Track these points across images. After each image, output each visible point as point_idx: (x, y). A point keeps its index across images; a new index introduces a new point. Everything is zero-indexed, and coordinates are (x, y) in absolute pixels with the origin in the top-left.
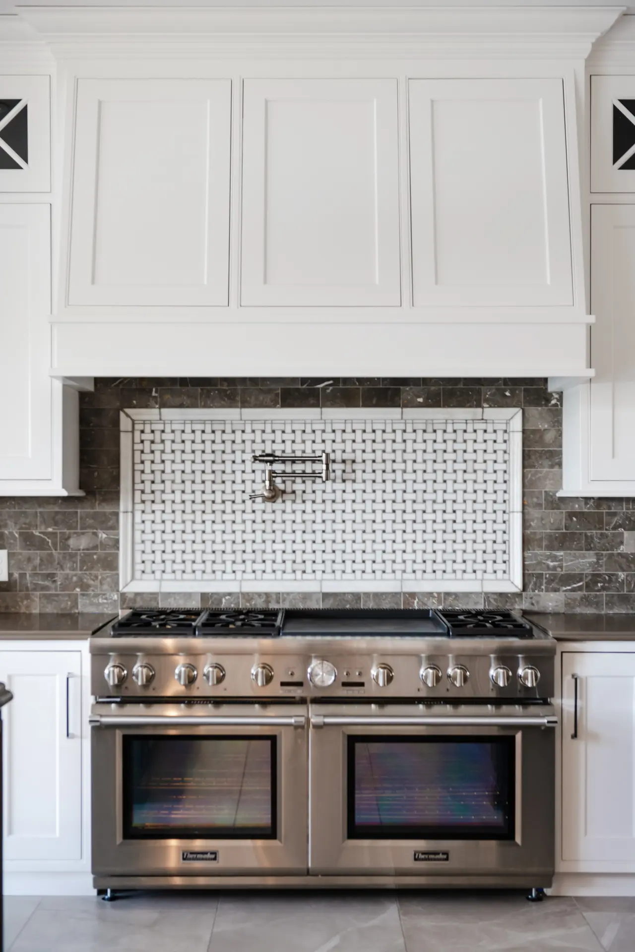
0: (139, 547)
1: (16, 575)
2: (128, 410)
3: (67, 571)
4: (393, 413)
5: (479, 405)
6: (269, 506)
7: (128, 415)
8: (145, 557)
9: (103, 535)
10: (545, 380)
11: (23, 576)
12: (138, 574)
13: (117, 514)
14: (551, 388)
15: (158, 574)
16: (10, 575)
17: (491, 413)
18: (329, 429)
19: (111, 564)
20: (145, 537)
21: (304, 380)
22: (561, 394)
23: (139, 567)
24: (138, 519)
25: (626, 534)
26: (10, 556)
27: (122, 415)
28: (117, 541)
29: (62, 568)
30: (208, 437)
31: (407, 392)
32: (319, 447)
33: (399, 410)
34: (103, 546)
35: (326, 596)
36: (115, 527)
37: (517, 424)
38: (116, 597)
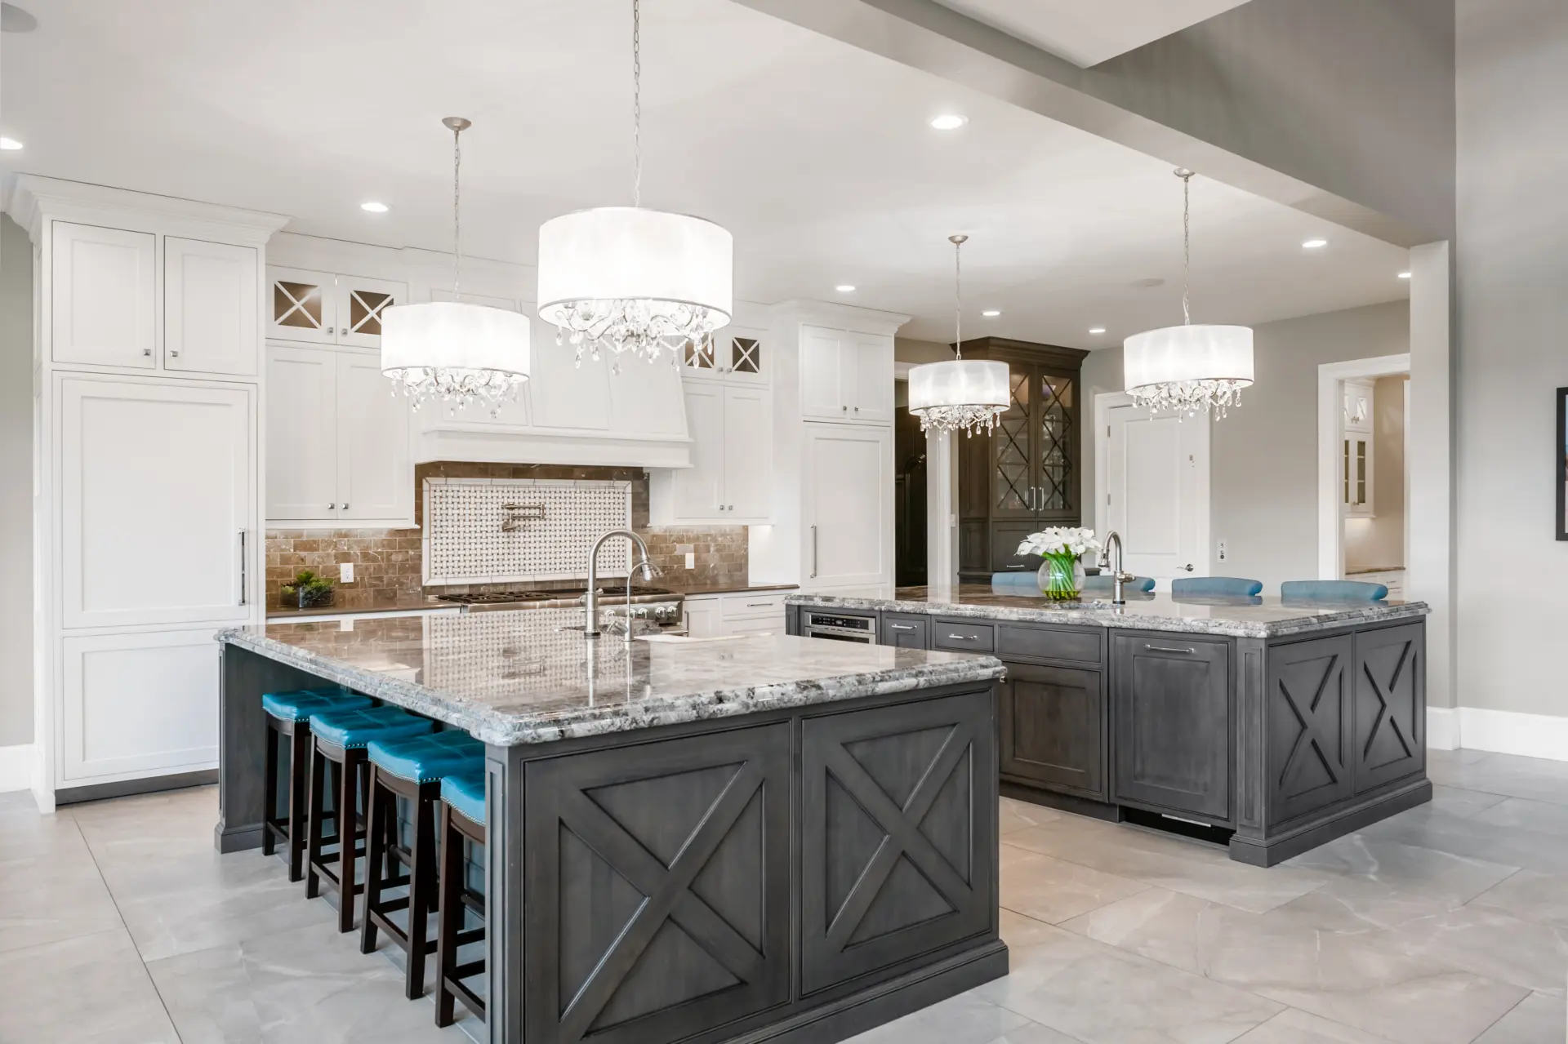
0: (433, 559)
1: (358, 578)
2: (428, 478)
3: (390, 575)
4: (571, 482)
5: (611, 479)
6: (506, 534)
7: (427, 481)
8: (437, 565)
9: (411, 553)
10: (642, 468)
11: (362, 579)
12: (433, 575)
13: (420, 540)
14: (645, 471)
15: (444, 575)
16: (355, 578)
17: (618, 483)
18: (537, 491)
19: (417, 569)
20: (437, 553)
21: (524, 465)
22: (649, 474)
23: (433, 571)
24: (433, 543)
25: (678, 546)
26: (355, 566)
27: (424, 481)
28: (420, 556)
29: (387, 573)
30: (495, 494)
31: (577, 472)
32: (532, 500)
33: (573, 481)
34: (412, 558)
35: (536, 583)
36: (419, 547)
37: (629, 489)
38: (420, 589)
